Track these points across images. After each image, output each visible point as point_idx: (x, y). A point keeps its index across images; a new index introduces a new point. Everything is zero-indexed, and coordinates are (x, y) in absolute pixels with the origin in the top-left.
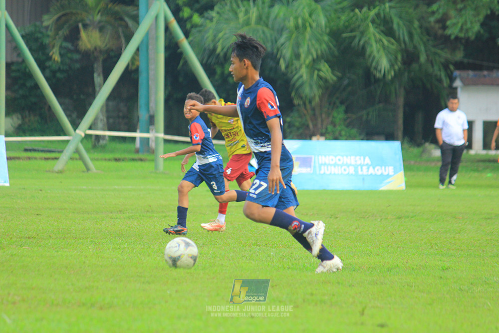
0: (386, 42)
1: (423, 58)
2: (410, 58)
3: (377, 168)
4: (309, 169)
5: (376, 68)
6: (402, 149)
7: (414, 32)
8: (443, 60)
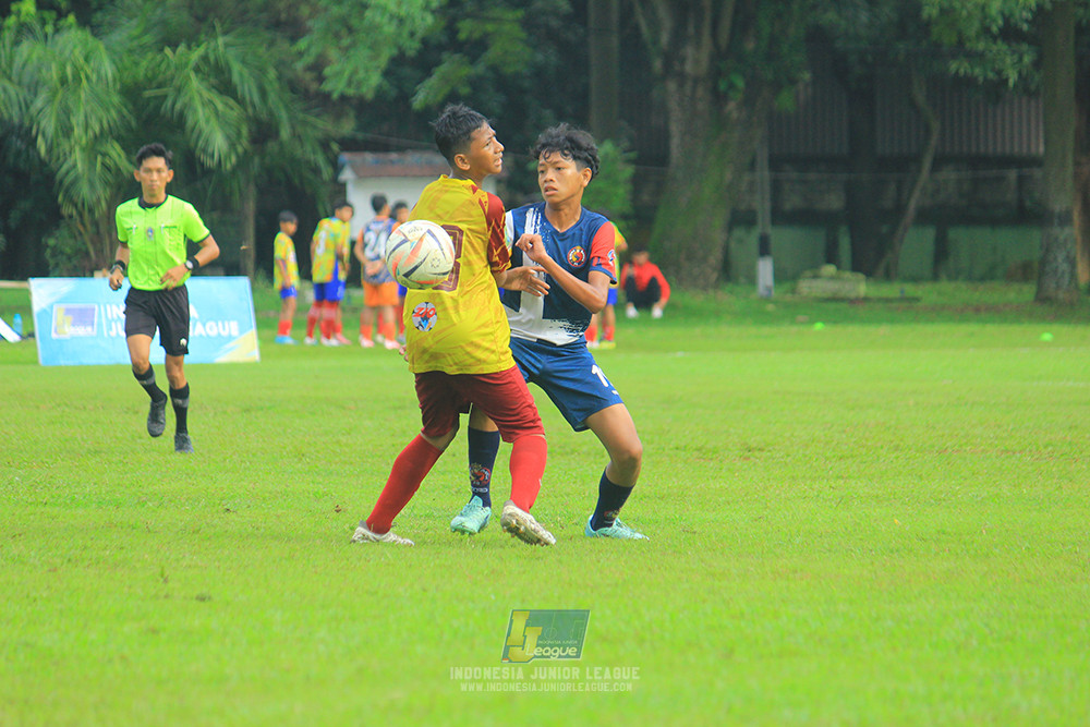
0: (220, 107)
1: (285, 133)
2: (263, 132)
3: (208, 325)
4: (89, 329)
5: (204, 150)
6: (253, 290)
7: (268, 87)
8: (319, 135)
